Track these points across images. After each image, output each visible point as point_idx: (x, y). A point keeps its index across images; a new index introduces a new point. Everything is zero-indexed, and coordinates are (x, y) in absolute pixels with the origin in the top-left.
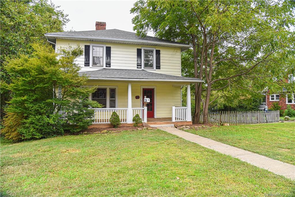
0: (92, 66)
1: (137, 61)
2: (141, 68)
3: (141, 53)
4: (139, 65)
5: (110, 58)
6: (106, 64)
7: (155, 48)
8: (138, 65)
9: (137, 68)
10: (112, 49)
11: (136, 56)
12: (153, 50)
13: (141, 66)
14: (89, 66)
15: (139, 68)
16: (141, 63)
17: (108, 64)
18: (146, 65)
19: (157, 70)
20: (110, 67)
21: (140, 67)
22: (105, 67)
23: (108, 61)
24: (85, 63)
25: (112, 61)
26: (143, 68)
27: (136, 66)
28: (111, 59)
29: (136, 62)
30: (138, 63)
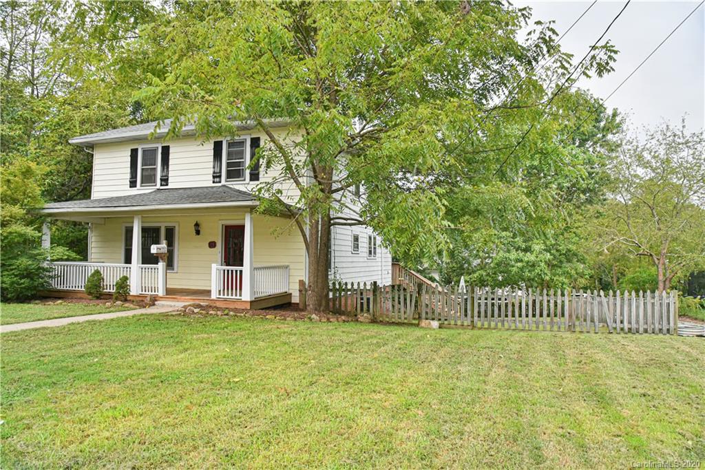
0: (141, 186)
1: (214, 168)
2: (220, 182)
3: (222, 150)
4: (217, 176)
5: (168, 168)
6: (161, 180)
7: (250, 134)
8: (214, 177)
9: (214, 182)
10: (171, 150)
11: (212, 158)
12: (246, 139)
13: (220, 177)
14: (136, 186)
15: (217, 182)
16: (220, 172)
17: (165, 180)
18: (231, 175)
19: (251, 183)
20: (167, 185)
21: (218, 180)
22: (158, 186)
23: (164, 174)
24: (130, 182)
25: (171, 174)
26: (223, 182)
27: (212, 178)
28: (170, 169)
29: (211, 171)
30: (214, 173)
